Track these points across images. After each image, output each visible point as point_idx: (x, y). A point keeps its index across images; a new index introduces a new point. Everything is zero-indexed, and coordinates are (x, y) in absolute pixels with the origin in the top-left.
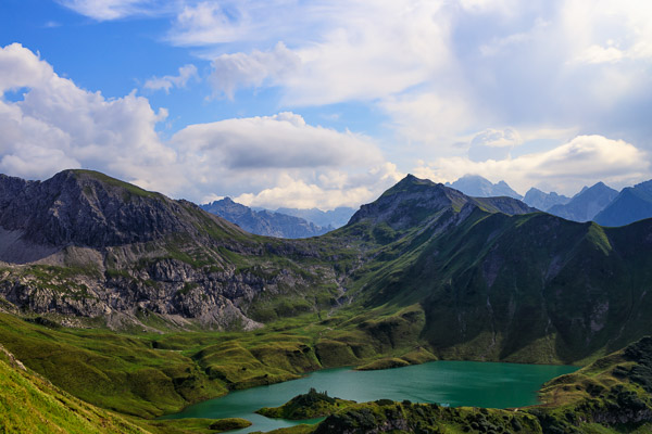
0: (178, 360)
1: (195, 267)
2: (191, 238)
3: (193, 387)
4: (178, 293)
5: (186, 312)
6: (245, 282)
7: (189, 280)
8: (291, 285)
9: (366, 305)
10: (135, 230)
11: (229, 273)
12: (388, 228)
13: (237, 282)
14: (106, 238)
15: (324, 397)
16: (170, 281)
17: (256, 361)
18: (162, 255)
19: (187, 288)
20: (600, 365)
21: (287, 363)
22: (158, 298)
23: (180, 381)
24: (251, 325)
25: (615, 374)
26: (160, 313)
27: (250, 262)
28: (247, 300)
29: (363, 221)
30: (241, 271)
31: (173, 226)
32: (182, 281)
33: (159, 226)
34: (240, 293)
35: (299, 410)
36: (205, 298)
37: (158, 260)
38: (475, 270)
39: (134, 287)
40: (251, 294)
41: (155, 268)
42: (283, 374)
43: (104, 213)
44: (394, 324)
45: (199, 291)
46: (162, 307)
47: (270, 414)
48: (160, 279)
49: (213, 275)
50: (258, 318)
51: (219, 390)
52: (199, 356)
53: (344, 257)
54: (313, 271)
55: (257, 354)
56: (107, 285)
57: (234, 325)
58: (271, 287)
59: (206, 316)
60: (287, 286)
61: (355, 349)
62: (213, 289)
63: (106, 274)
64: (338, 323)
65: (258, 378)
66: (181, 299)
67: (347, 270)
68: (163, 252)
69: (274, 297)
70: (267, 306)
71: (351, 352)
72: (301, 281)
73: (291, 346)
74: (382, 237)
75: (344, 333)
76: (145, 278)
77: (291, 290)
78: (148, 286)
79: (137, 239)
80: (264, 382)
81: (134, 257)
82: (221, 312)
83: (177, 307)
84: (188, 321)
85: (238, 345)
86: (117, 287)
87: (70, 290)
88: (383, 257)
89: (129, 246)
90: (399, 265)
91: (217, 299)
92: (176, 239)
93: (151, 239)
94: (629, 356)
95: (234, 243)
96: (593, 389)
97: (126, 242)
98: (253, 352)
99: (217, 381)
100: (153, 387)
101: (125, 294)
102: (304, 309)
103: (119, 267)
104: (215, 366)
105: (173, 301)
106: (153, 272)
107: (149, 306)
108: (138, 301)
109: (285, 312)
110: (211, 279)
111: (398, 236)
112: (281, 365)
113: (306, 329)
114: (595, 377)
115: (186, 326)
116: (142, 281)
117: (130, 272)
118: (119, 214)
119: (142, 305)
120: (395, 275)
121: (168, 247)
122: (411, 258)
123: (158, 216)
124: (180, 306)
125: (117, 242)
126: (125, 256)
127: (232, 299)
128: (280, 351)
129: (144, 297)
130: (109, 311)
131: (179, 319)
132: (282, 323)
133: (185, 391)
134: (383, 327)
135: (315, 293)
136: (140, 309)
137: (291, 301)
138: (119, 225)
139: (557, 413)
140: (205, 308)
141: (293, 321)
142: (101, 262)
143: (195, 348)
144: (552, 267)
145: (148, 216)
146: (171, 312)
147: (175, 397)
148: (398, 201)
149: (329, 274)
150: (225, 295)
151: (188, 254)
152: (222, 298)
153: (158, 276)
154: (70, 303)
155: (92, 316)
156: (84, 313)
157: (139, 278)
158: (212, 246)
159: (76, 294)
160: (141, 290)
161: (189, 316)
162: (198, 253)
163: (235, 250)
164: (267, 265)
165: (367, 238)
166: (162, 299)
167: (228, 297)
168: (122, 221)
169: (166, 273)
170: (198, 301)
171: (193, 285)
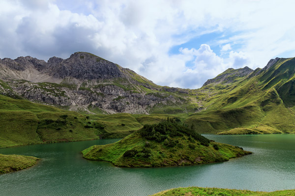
1: (125, 90)
2: (127, 80)
4: (114, 100)
5: (116, 108)
6: (150, 99)
7: (121, 95)
8: (174, 102)
10: (100, 74)
11: (143, 95)
12: (222, 85)
13: (146, 98)
16: (112, 94)
18: (110, 84)
26: (101, 108)
27: (155, 92)
28: (150, 107)
29: (209, 85)
30: (149, 94)
31: (119, 74)
32: (117, 95)
34: (147, 103)
36: (128, 104)
39: (91, 95)
40: (152, 104)
45: (125, 100)
46: (105, 106)
49: (133, 94)
53: (201, 95)
54: (185, 98)
56: (78, 93)
58: (163, 102)
59: (127, 112)
60: (171, 102)
62: (133, 100)
63: (79, 89)
66: (114, 102)
69: (164, 106)
72: (179, 101)
74: (219, 88)
76: (98, 92)
77: (173, 104)
78: (98, 95)
79: (100, 77)
81: (96, 84)
83: (112, 106)
86: (83, 95)
87: (55, 93)
88: (221, 93)
91: (134, 105)
92: (119, 80)
95: (148, 85)
97: (95, 78)
103: (87, 87)
108: (92, 101)
110: (133, 96)
116: (96, 92)
117: (91, 89)
119: (93, 103)
123: (112, 68)
129: (95, 100)
130: (74, 104)
131: (112, 111)
135: (185, 106)
136: (91, 104)
137: (173, 108)
140: (127, 108)
142: (79, 85)
145: (107, 68)
146: (108, 108)
148: (226, 76)
149: (194, 100)
150: (139, 104)
151: (123, 85)
152: (137, 105)
153: (105, 92)
154: (51, 97)
155: (62, 105)
156: (58, 103)
157: (95, 91)
158: (137, 85)
159: (57, 94)
160: (94, 97)
161: (118, 111)
162: (129, 86)
163: (148, 88)
164: (163, 94)
165: (212, 89)
166: (105, 102)
167: (140, 104)
168: (94, 69)
169: (109, 91)
170: (124, 104)
171: (123, 97)
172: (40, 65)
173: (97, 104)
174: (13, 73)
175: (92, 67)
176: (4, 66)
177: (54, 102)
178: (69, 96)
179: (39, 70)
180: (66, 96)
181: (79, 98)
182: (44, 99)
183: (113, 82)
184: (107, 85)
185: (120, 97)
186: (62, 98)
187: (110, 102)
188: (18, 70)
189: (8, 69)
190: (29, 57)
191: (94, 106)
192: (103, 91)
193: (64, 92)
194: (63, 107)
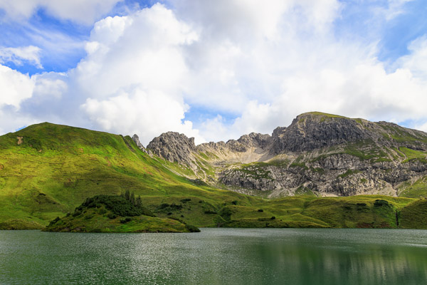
1: (362, 159)
2: (372, 142)
7: (352, 168)
10: (324, 139)
11: (396, 163)
14: (303, 146)
16: (336, 169)
18: (337, 152)
26: (317, 190)
28: (408, 184)
30: (411, 160)
31: (358, 135)
32: (346, 168)
33: (344, 135)
34: (402, 178)
36: (363, 181)
39: (303, 173)
40: (415, 179)
41: (326, 161)
43: (306, 131)
45: (359, 176)
46: (323, 187)
48: (327, 167)
49: (377, 164)
62: (375, 175)
63: (291, 166)
65: (264, 220)
66: (338, 181)
68: (340, 151)
76: (315, 167)
78: (314, 172)
79: (325, 145)
81: (316, 155)
83: (334, 187)
86: (294, 173)
87: (256, 173)
91: (376, 183)
92: (358, 143)
95: (417, 144)
97: (317, 147)
103: (302, 161)
105: (332, 183)
108: (303, 182)
110: (375, 168)
117: (307, 164)
118: (314, 130)
119: (305, 185)
121: (348, 147)
123: (343, 128)
124: (335, 186)
127: (392, 183)
129: (309, 179)
130: (279, 187)
136: (302, 187)
138: (314, 137)
140: (361, 189)
142: (293, 161)
145: (335, 129)
146: (328, 191)
151: (362, 152)
152: (381, 182)
153: (326, 165)
154: (250, 180)
155: (263, 189)
156: (258, 187)
157: (311, 167)
158: (392, 147)
159: (258, 176)
160: (307, 175)
161: (344, 194)
163: (417, 149)
166: (324, 181)
167: (389, 181)
168: (315, 134)
169: (333, 164)
170: (354, 183)
171: (356, 171)
172: (263, 141)
173: (309, 186)
174: (234, 156)
175: (313, 132)
176: (226, 150)
177: (254, 186)
178: (274, 177)
179: (262, 148)
180: (270, 178)
181: (288, 179)
182: (242, 183)
183: (345, 149)
184: (331, 155)
185: (349, 172)
186: (264, 180)
187: (330, 181)
188: (241, 151)
189: (230, 152)
190: (253, 133)
191: (305, 189)
192: (324, 164)
193: (269, 172)
194: (264, 192)
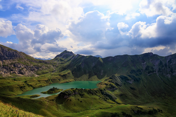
0: (21, 83)
1: (24, 65)
2: (23, 59)
3: (25, 88)
4: (20, 70)
5: (22, 74)
6: (35, 67)
9: (60, 72)
10: (10, 57)
11: (32, 66)
12: (62, 59)
13: (33, 68)
14: (3, 58)
15: (56, 89)
16: (19, 67)
17: (39, 82)
18: (17, 62)
19: (22, 69)
20: (106, 80)
21: (46, 83)
22: (15, 70)
23: (22, 87)
24: (37, 76)
25: (109, 82)
27: (36, 64)
28: (35, 71)
29: (57, 58)
30: (34, 65)
31: (19, 56)
32: (21, 67)
33: (16, 56)
34: (34, 70)
35: (51, 92)
36: (26, 71)
37: (16, 63)
38: (80, 65)
39: (10, 68)
41: (15, 65)
42: (45, 85)
43: (3, 53)
44: (66, 75)
45: (25, 69)
46: (16, 72)
47: (44, 93)
48: (16, 67)
50: (38, 74)
51: (31, 89)
52: (26, 82)
53: (54, 63)
54: (49, 66)
55: (39, 81)
56: (3, 68)
57: (33, 76)
58: (41, 69)
59: (27, 74)
60: (44, 68)
61: (59, 79)
62: (28, 69)
63: (3, 65)
64: (55, 75)
65: (40, 86)
66: (21, 71)
67: (55, 66)
68: (17, 61)
69: (41, 70)
70: (40, 72)
71: (58, 80)
72: (46, 68)
73: (46, 79)
74: (61, 60)
75: (56, 77)
76: (12, 66)
78: (13, 68)
79: (11, 59)
80: (41, 86)
81: (10, 62)
82: (30, 73)
84: (22, 75)
85: (35, 79)
86: (6, 68)
88: (62, 63)
89: (9, 60)
90: (66, 64)
91: (29, 71)
92: (20, 59)
93: (14, 59)
94: (110, 78)
95: (33, 60)
96: (106, 84)
97: (8, 59)
98: (38, 81)
99: (30, 87)
100: (15, 89)
101: (7, 70)
102: (48, 73)
103: (6, 64)
104: (30, 84)
105: (19, 71)
106: (14, 66)
107: (13, 72)
108: (11, 71)
109: (43, 73)
110: (28, 67)
111: (64, 60)
112: (44, 83)
113: (48, 76)
114: (106, 82)
115: (22, 76)
117: (9, 65)
118: (6, 54)
119: (11, 72)
120: (65, 66)
121: (18, 60)
122: (68, 63)
123: (16, 54)
125: (5, 59)
126: (7, 62)
127: (32, 71)
128: (44, 80)
129: (12, 70)
130: (3, 73)
131: (20, 75)
132: (43, 75)
133: (23, 89)
134: (64, 75)
135: (49, 70)
136: (11, 73)
137: (45, 71)
138: (6, 56)
139: (102, 89)
140: (26, 73)
141: (45, 75)
142: (2, 63)
143: (25, 80)
144: (93, 65)
145: (14, 54)
146: (18, 74)
147: (20, 91)
148: (64, 54)
149: (52, 66)
150: (31, 70)
151: (22, 62)
158: (28, 61)
161: (23, 74)
162: (25, 62)
164: (39, 65)
165: (58, 60)
171: (24, 68)
